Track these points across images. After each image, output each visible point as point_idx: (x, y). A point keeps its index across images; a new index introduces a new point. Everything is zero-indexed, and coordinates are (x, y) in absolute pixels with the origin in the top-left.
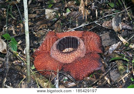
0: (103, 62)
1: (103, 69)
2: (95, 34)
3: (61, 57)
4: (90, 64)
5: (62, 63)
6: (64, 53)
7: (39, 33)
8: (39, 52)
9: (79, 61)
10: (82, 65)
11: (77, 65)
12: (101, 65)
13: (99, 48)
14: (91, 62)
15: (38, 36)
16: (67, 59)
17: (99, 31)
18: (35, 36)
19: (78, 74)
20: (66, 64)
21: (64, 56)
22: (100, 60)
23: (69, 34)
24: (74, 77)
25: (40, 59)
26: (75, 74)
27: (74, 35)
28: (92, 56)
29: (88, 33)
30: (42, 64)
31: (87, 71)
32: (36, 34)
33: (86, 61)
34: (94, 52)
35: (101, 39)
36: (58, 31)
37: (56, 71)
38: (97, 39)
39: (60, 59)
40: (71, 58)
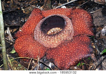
0: (94, 47)
1: (93, 56)
2: (85, 12)
3: (44, 40)
4: (79, 49)
5: (46, 47)
6: (48, 35)
7: (27, 9)
8: (21, 33)
9: (65, 45)
10: (68, 51)
11: (62, 51)
12: (91, 50)
13: (90, 27)
14: (79, 47)
15: (26, 13)
16: (51, 43)
17: (91, 7)
18: (23, 12)
19: (64, 62)
20: (51, 48)
21: (48, 39)
22: (90, 44)
23: (56, 12)
24: (58, 67)
25: (22, 41)
26: (59, 62)
27: (61, 14)
28: (81, 39)
29: (77, 10)
30: (23, 48)
31: (75, 57)
32: (24, 11)
33: (74, 46)
34: (83, 35)
35: (92, 18)
36: (47, 7)
37: (36, 60)
38: (87, 17)
39: (44, 43)
40: (56, 41)
